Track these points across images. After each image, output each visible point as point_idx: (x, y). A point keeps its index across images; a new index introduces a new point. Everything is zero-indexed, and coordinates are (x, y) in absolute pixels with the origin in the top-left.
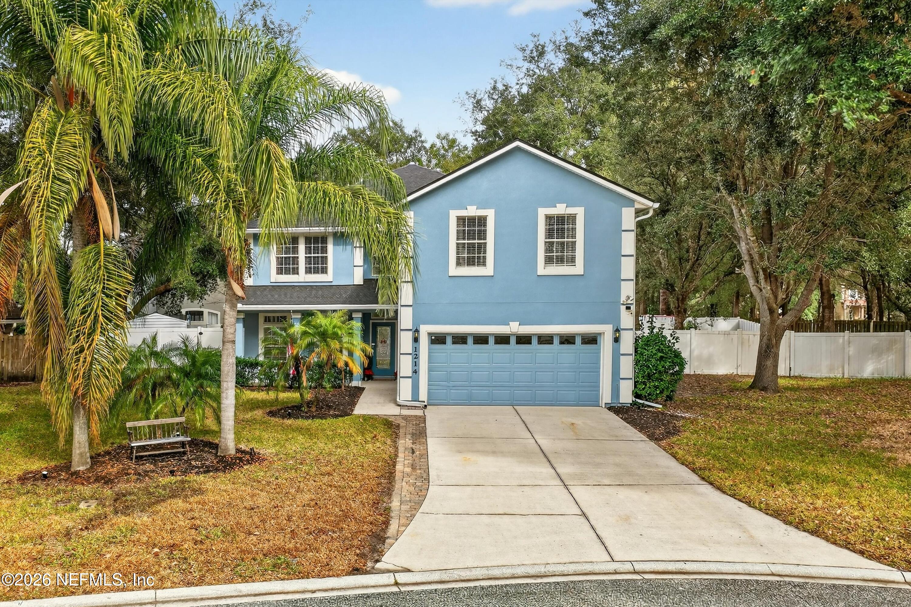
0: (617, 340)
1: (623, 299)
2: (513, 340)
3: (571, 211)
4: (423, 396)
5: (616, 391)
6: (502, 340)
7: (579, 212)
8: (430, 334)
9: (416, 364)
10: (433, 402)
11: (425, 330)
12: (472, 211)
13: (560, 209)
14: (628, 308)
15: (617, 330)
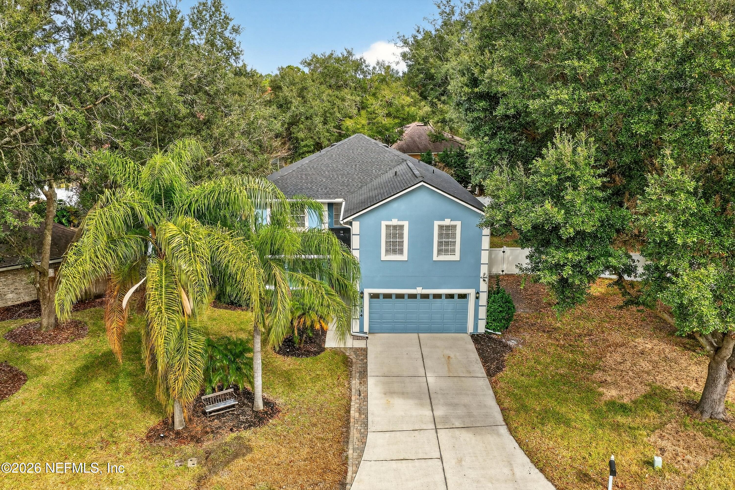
0: (477, 298)
1: (482, 275)
2: (419, 297)
3: (453, 223)
4: (366, 329)
5: (476, 326)
6: (413, 296)
7: (458, 224)
8: (370, 294)
9: (362, 311)
10: (372, 331)
11: (367, 292)
12: (395, 222)
13: (447, 222)
14: (484, 280)
15: (478, 293)
